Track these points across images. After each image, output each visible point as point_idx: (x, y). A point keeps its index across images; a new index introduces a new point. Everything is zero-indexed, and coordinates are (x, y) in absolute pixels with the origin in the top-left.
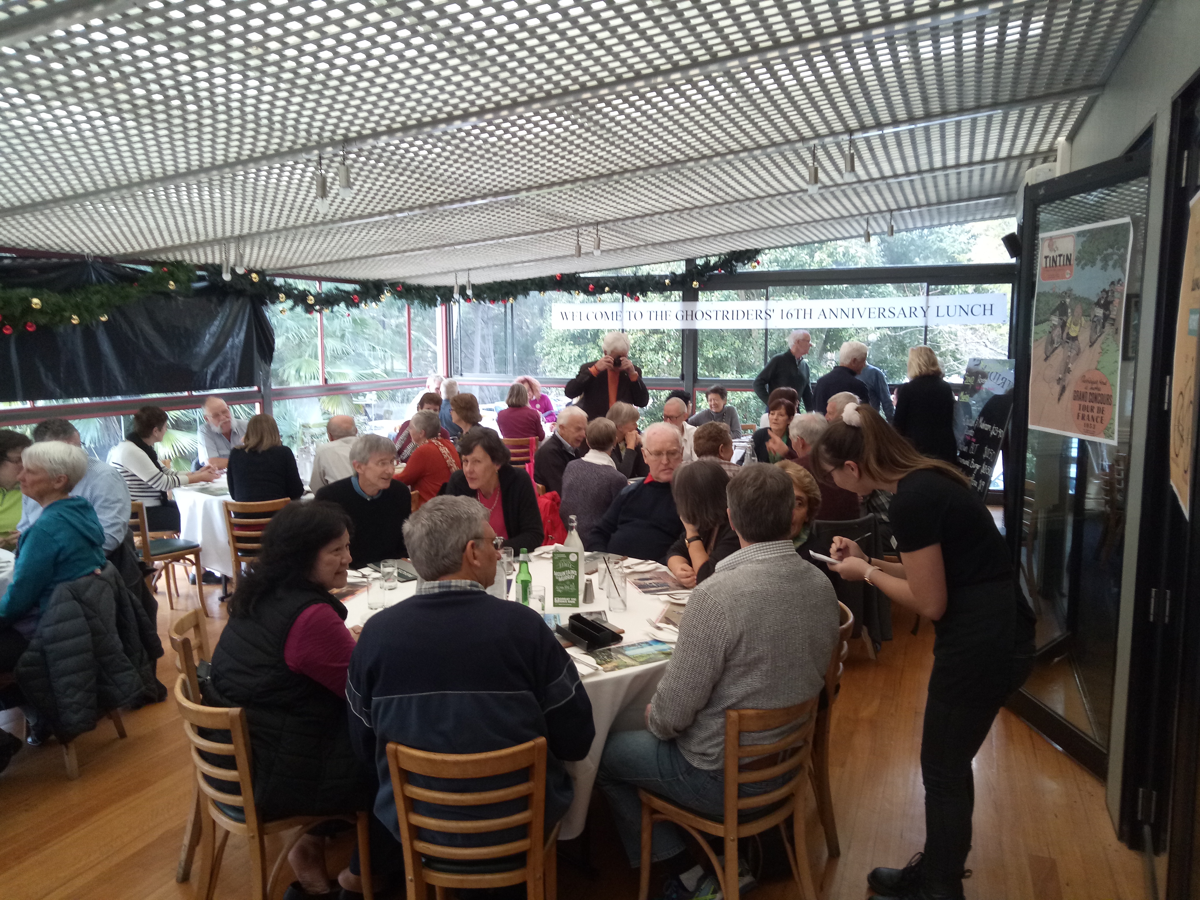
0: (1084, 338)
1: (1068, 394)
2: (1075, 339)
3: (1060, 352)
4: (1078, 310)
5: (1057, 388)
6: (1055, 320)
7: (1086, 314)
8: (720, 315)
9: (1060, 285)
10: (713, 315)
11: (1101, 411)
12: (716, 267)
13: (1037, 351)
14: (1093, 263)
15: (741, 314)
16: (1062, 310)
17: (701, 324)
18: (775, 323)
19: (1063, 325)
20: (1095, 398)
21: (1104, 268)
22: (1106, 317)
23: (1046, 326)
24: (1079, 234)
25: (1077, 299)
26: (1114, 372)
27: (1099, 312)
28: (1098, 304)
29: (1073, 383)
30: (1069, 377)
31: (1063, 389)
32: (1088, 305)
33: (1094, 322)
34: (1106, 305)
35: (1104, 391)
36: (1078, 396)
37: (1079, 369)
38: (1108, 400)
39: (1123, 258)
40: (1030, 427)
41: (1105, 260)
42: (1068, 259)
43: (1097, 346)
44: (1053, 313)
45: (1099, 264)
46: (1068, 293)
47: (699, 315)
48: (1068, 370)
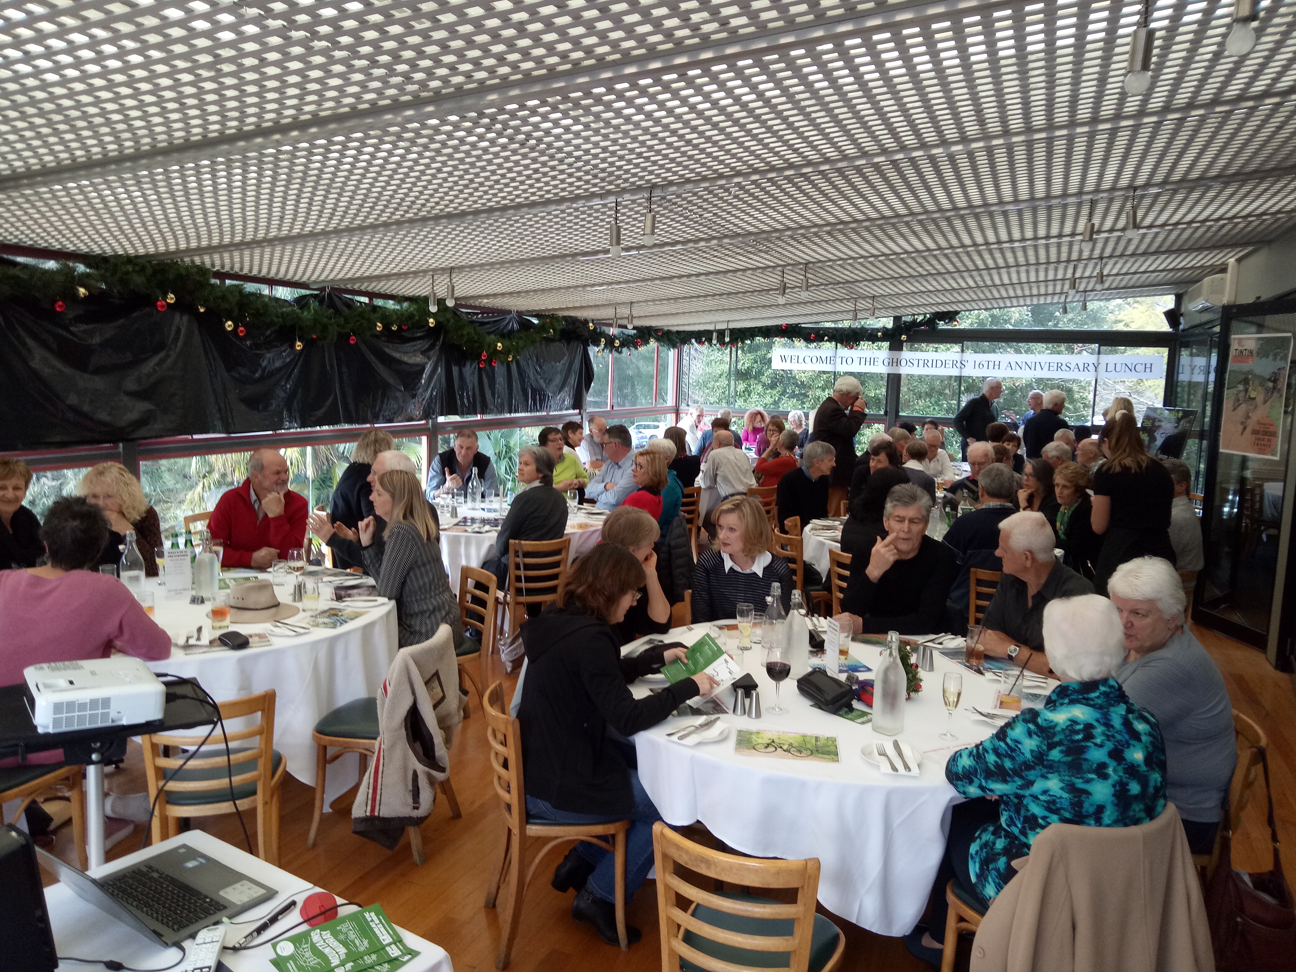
0: (1260, 399)
1: (1249, 430)
2: (1254, 399)
3: (1243, 406)
4: (1257, 382)
5: (1240, 427)
6: (1241, 387)
7: (1261, 385)
8: (921, 363)
9: (1245, 367)
10: (916, 363)
11: (1269, 440)
12: (921, 323)
13: (1227, 405)
14: (1267, 356)
15: (939, 363)
16: (1246, 381)
17: (904, 370)
18: (970, 371)
19: (1246, 391)
20: (1265, 433)
21: (1275, 359)
22: (1274, 388)
23: (1234, 391)
24: (1259, 339)
25: (1256, 376)
26: (1278, 419)
27: (1270, 385)
28: (1269, 380)
29: (1252, 424)
30: (1249, 421)
31: (1245, 428)
32: (1262, 381)
33: (1267, 390)
34: (1275, 381)
35: (1272, 429)
36: (1255, 432)
37: (1256, 416)
38: (1274, 434)
39: (1286, 356)
40: (1221, 450)
41: (1275, 356)
42: (1251, 352)
43: (1268, 404)
44: (1240, 383)
45: (1271, 357)
46: (1250, 372)
47: (903, 363)
48: (1248, 417)
